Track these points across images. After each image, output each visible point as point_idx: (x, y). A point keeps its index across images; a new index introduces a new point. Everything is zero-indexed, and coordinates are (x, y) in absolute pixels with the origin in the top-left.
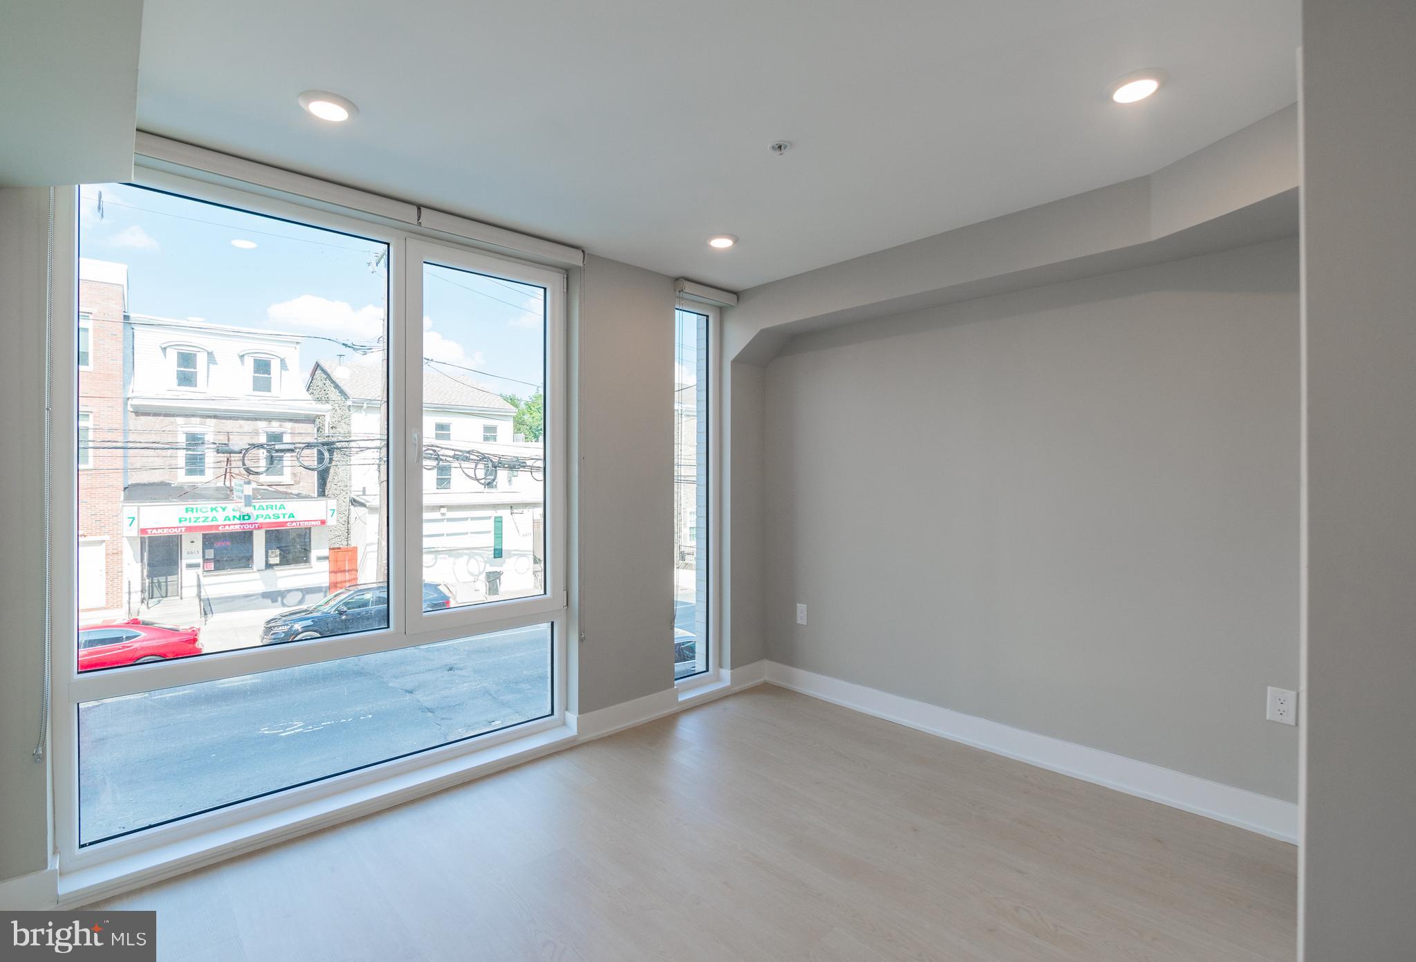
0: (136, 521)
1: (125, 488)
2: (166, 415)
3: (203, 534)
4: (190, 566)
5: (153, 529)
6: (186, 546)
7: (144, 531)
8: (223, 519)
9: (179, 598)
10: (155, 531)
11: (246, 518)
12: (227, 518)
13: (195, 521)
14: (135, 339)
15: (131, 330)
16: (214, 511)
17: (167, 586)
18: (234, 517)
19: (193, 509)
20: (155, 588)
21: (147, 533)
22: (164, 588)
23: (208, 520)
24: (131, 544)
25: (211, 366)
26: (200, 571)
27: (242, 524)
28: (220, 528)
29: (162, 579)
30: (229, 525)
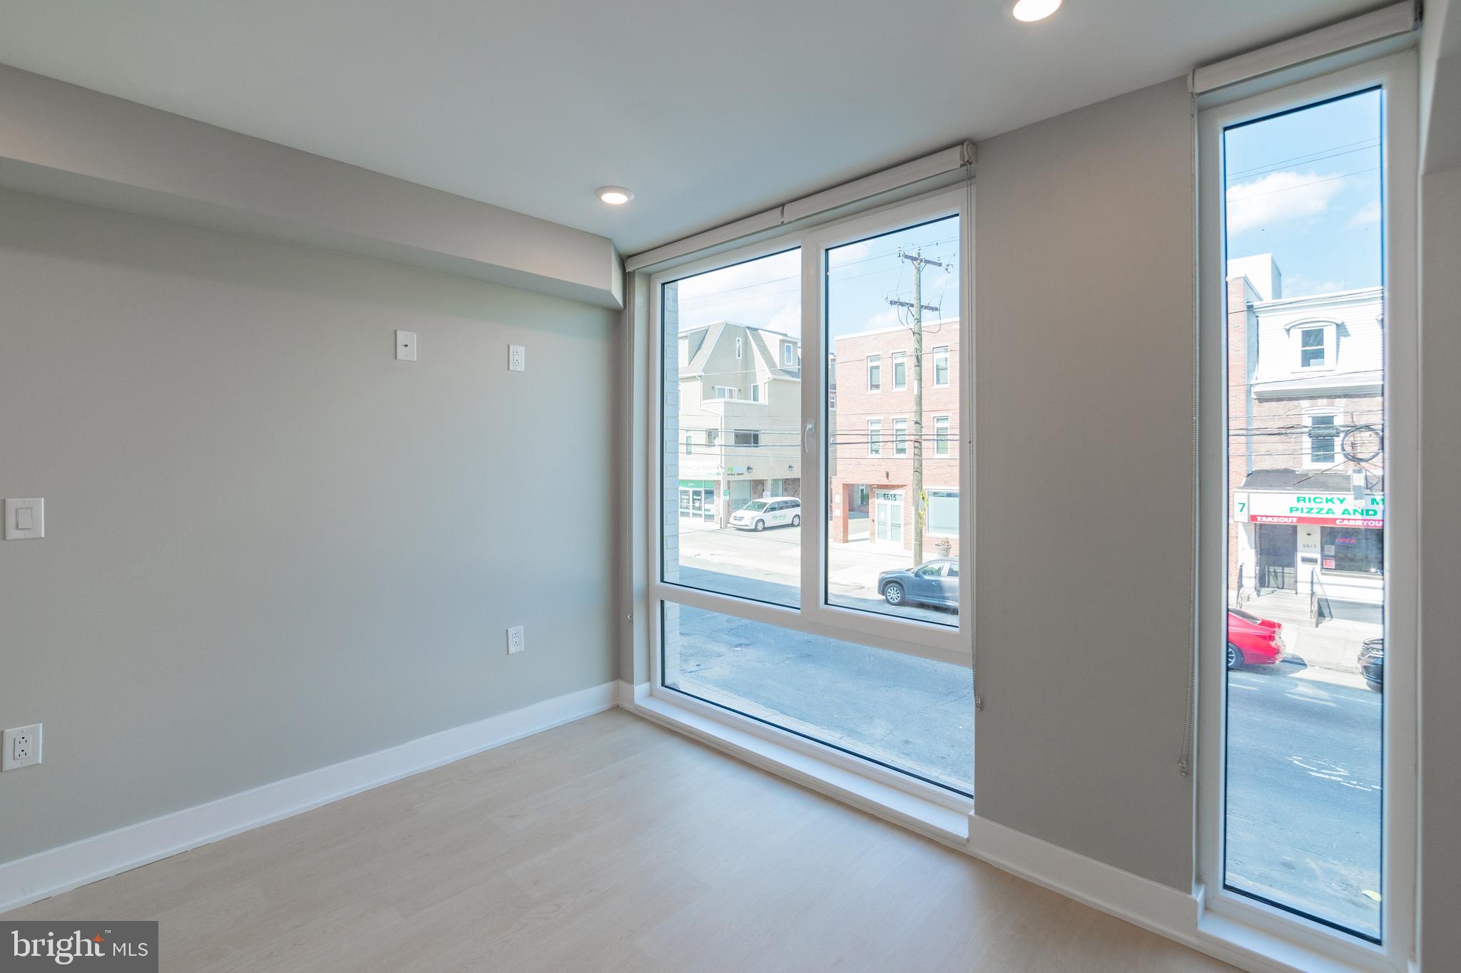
0: (1246, 507)
1: (1249, 475)
2: (1290, 399)
3: (1322, 527)
4: (1305, 560)
5: (1263, 516)
6: (1301, 537)
7: (1253, 518)
8: (1342, 511)
9: (1294, 592)
10: (1264, 519)
11: (1371, 513)
12: (1346, 511)
13: (1308, 512)
14: (1260, 327)
15: (1255, 319)
16: (1330, 503)
17: (1283, 577)
18: (1355, 511)
19: (1305, 498)
20: (1271, 578)
21: (1256, 520)
22: (1280, 579)
23: (1322, 512)
24: (1246, 530)
25: (1342, 339)
26: (1318, 567)
27: (1365, 520)
28: (1337, 522)
29: (1279, 569)
30: (1349, 520)
